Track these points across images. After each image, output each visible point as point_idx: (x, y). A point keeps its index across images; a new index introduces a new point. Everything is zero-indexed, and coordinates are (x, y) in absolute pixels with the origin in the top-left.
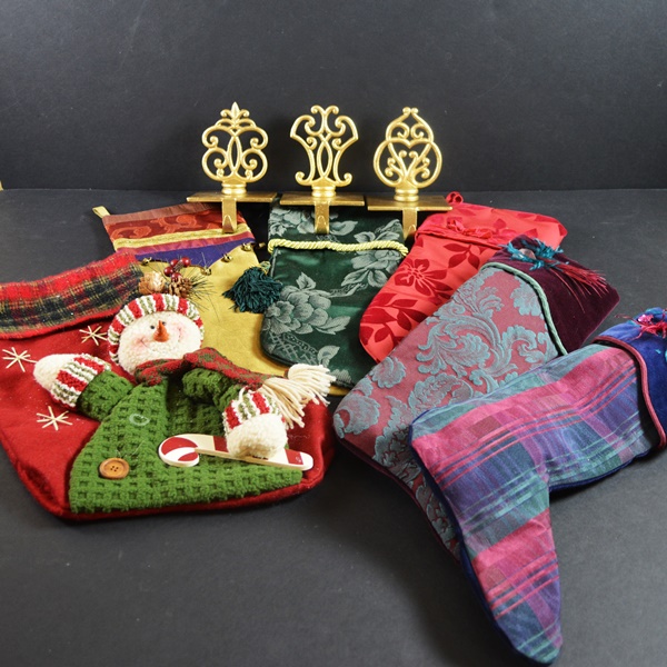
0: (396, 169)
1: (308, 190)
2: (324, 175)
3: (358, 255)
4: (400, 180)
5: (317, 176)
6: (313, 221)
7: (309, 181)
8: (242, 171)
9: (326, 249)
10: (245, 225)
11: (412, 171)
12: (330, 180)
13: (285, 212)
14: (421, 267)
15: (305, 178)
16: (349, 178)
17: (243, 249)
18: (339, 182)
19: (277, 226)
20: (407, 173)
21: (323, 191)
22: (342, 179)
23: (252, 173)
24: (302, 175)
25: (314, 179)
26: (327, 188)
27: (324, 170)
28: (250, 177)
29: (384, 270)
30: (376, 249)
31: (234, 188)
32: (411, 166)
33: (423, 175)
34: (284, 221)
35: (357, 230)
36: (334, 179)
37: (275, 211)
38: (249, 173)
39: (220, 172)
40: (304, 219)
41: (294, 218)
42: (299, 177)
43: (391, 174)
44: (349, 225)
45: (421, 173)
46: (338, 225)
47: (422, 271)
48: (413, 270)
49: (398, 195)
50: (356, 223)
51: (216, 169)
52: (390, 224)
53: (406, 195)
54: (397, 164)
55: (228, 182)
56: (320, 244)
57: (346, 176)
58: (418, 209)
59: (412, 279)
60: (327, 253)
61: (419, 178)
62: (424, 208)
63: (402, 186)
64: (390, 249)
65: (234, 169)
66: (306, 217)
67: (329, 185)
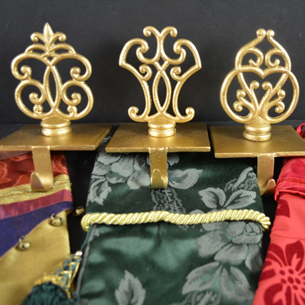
0: (247, 103)
1: (144, 128)
2: (162, 109)
3: (205, 233)
4: (250, 116)
5: (153, 111)
6: (148, 169)
7: (145, 117)
8: (63, 107)
9: (161, 223)
10: (66, 177)
11: (265, 105)
12: (168, 115)
13: (114, 159)
14: (295, 261)
15: (139, 114)
16: (191, 112)
17: (51, 223)
18: (179, 118)
19: (100, 185)
20: (259, 108)
21: (161, 129)
22: (183, 113)
23: (75, 109)
24: (136, 110)
25: (150, 115)
26: (166, 126)
27: (162, 105)
28: (74, 114)
29: (242, 266)
30: (229, 221)
31: (55, 128)
32: (264, 99)
33: (277, 109)
34: (111, 174)
35: (202, 183)
36: (174, 115)
37: (102, 159)
38: (73, 109)
39: (38, 108)
40: (137, 167)
41: (125, 169)
42: (132, 112)
43: (241, 109)
44: (193, 175)
45: (275, 107)
46: (179, 173)
47: (298, 268)
48: (286, 269)
49: (248, 132)
50: (201, 171)
51: (33, 105)
52: (243, 176)
53: (258, 133)
54: (248, 98)
55: (48, 122)
56: (153, 216)
57: (187, 111)
58: (274, 155)
59: (288, 294)
60: (163, 230)
61: (272, 113)
62: (282, 154)
63: (253, 123)
64: (247, 221)
65: (53, 104)
66: (140, 164)
67: (168, 122)
